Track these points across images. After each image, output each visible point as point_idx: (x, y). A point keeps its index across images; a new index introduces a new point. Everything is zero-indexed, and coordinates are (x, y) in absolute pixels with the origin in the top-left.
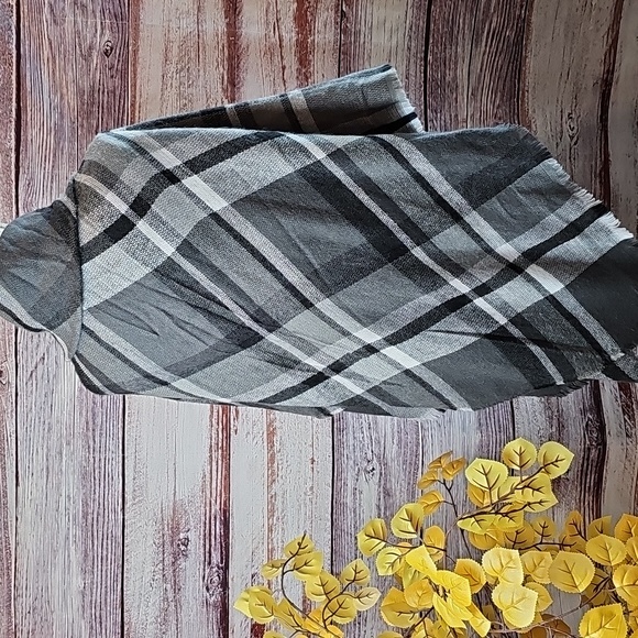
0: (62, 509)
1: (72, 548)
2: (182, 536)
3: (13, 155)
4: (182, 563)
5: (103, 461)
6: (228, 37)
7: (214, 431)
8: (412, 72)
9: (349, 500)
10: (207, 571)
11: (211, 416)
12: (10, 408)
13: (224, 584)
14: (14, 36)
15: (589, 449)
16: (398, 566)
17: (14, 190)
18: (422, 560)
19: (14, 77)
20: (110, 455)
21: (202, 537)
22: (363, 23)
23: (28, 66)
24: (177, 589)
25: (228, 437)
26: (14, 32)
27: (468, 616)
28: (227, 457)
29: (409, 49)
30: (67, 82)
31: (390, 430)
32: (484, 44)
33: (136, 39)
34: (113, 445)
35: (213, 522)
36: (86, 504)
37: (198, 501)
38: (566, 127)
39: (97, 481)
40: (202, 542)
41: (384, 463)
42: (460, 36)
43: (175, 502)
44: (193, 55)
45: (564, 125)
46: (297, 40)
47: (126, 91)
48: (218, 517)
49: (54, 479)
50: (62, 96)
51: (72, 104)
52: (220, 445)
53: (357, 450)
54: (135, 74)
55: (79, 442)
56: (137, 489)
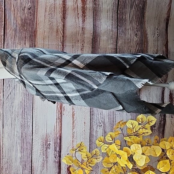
0: (15, 135)
1: (18, 146)
2: (48, 143)
3: (3, 37)
4: (48, 150)
5: (27, 122)
6: (63, 5)
7: (58, 114)
8: (114, 16)
9: (95, 134)
10: (55, 153)
11: (57, 110)
12: (1, 106)
13: (60, 156)
14: (4, 4)
15: (161, 121)
16: (107, 150)
17: (3, 46)
18: (114, 148)
19: (3, 15)
20: (29, 120)
21: (54, 143)
22: (100, 2)
23: (7, 12)
24: (47, 157)
25: (62, 116)
26: (4, 2)
27: (126, 163)
28: (61, 121)
29: (113, 9)
30: (18, 17)
31: (106, 115)
32: (134, 8)
33: (37, 5)
34: (30, 117)
35: (57, 139)
36: (22, 134)
37: (53, 133)
38: (156, 32)
39: (25, 127)
40: (54, 144)
41: (104, 123)
42: (127, 6)
43: (47, 133)
44: (53, 10)
45: (156, 31)
46: (82, 6)
47: (34, 19)
48: (58, 138)
49: (13, 126)
50: (17, 21)
51: (19, 23)
52: (59, 118)
53: (97, 120)
54: (37, 15)
55: (20, 117)
56: (36, 130)
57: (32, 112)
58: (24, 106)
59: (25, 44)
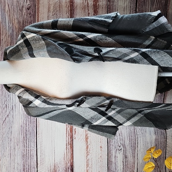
0: (16, 168)
5: (30, 150)
6: (70, 3)
7: (68, 139)
9: (113, 160)
11: (67, 133)
20: (32, 148)
25: (72, 140)
28: (72, 147)
29: (131, 7)
30: (14, 19)
31: (126, 135)
32: (155, 5)
33: (38, 4)
34: (33, 145)
35: (68, 170)
36: (24, 166)
37: (63, 163)
39: (28, 158)
41: (124, 146)
42: (147, 3)
43: (55, 163)
44: (58, 9)
46: (93, 4)
48: (70, 168)
49: (12, 158)
50: (13, 24)
51: (16, 27)
52: (70, 143)
53: (116, 143)
54: (38, 16)
55: (21, 144)
56: (41, 159)
57: (35, 137)
58: (25, 131)
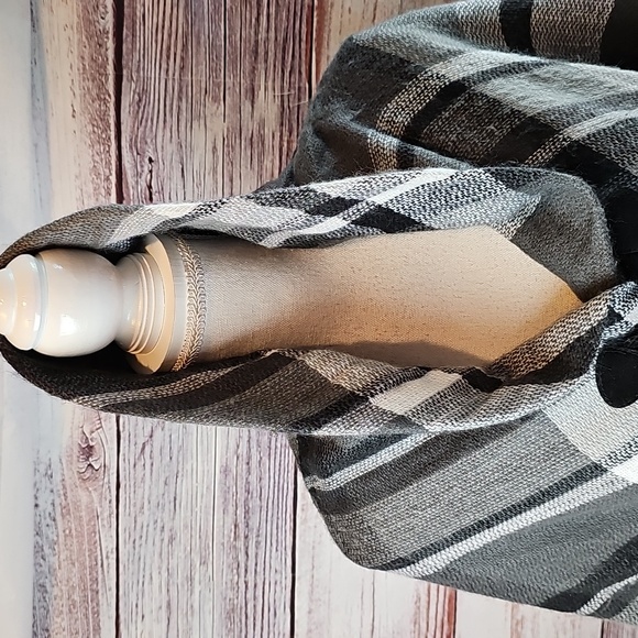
3: (110, 44)
5: (260, 587)
12: (107, 509)
17: (112, 113)
20: (270, 577)
39: (251, 621)
49: (179, 622)
56: (313, 627)
58: (242, 497)
59: (252, 91)
